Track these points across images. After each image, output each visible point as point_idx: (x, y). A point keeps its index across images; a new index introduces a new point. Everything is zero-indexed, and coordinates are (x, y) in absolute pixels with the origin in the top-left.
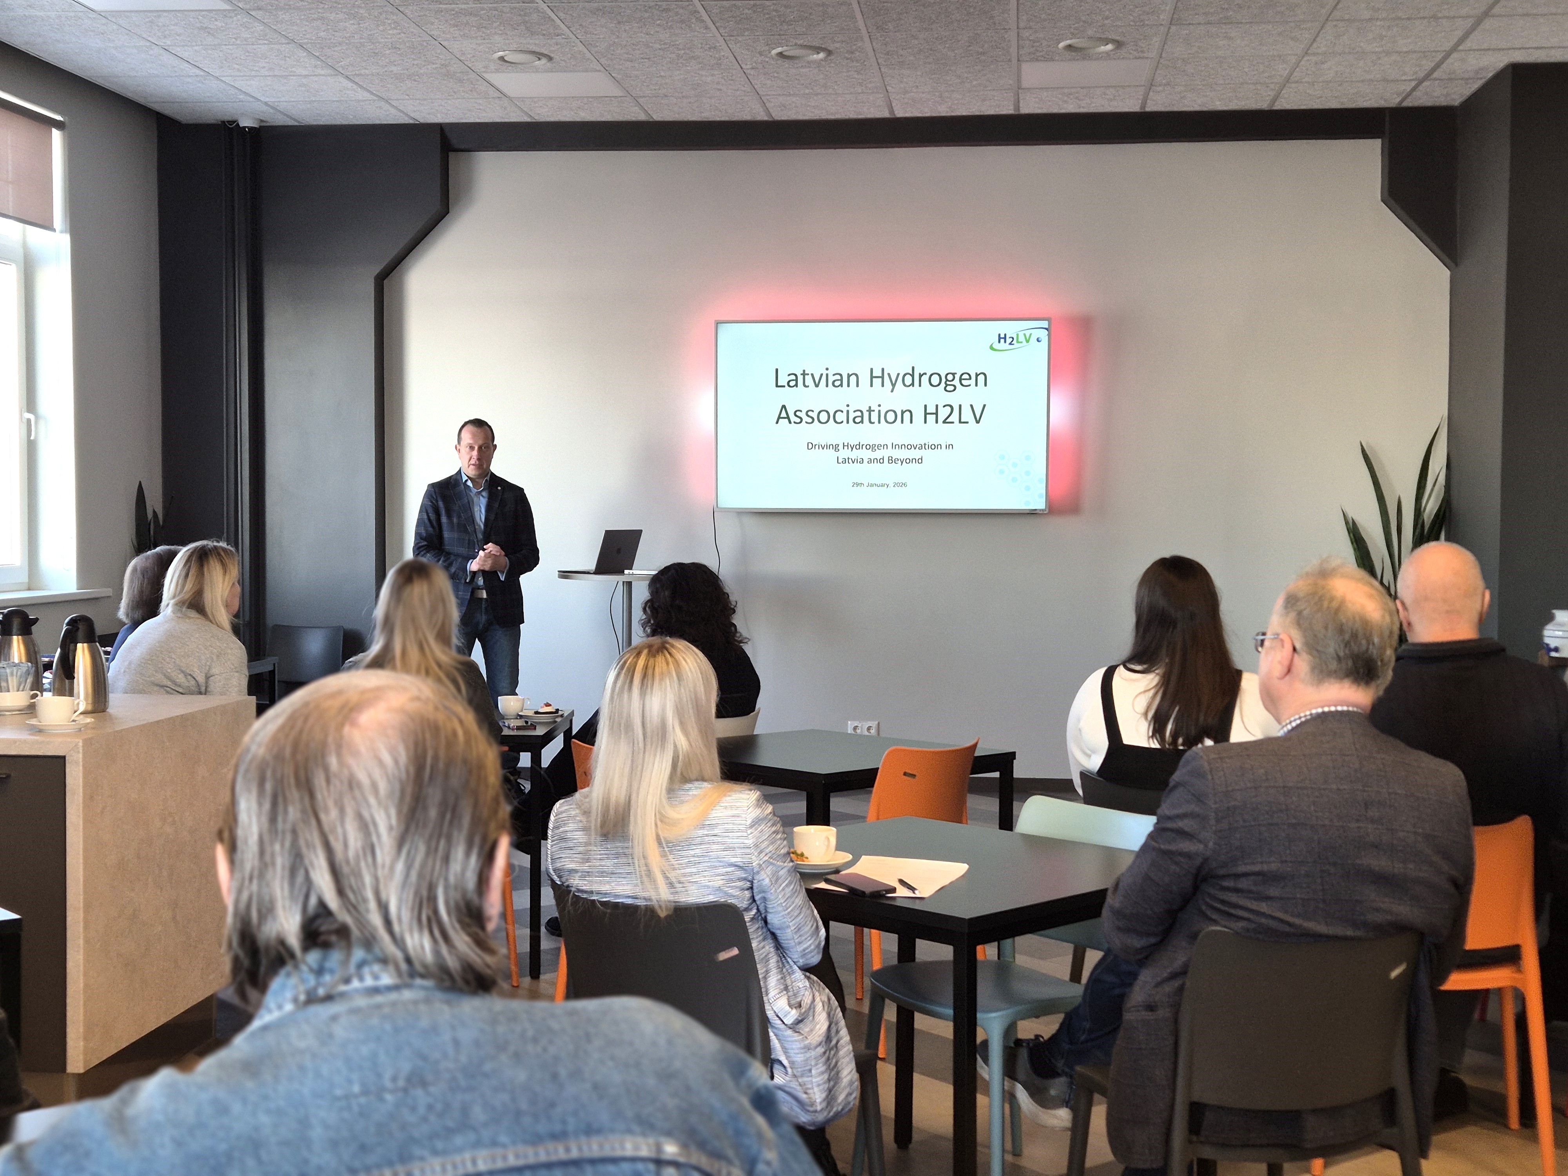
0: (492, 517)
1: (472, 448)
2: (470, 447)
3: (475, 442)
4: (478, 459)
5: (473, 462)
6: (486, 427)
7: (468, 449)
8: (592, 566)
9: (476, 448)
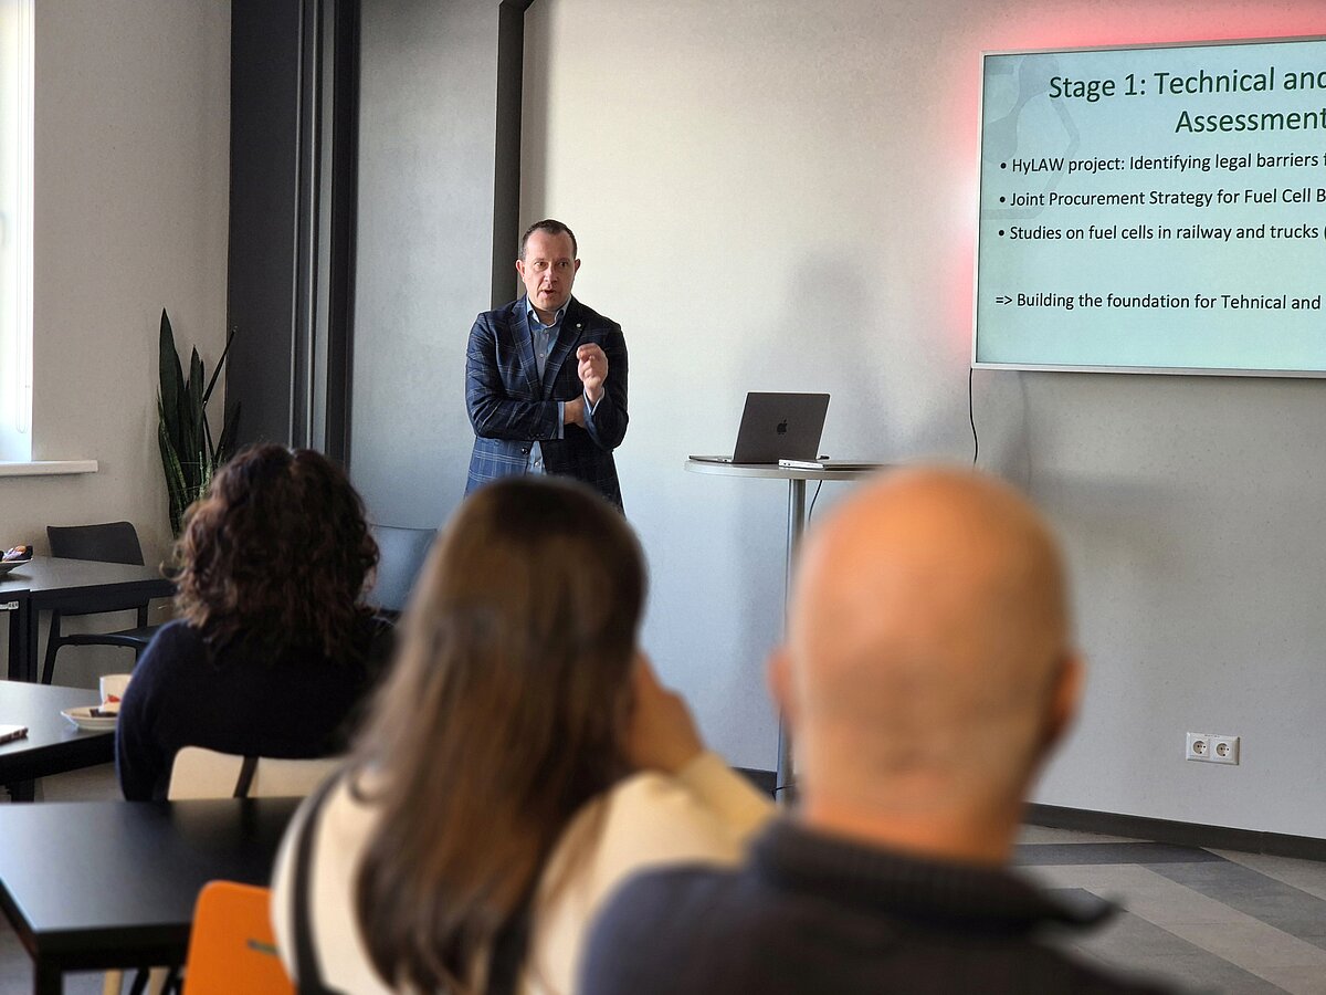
1: (543, 265)
2: (542, 263)
3: (549, 254)
4: (553, 282)
5: (545, 286)
6: (565, 233)
7: (536, 267)
8: (729, 451)
9: (550, 264)
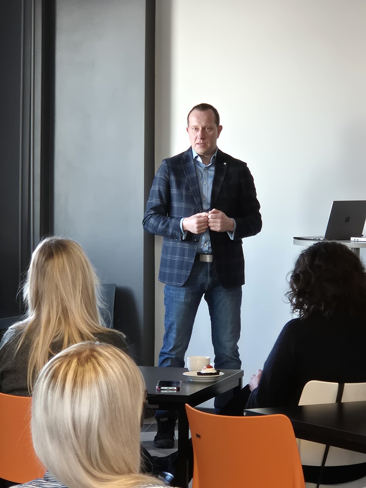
0: (218, 190)
